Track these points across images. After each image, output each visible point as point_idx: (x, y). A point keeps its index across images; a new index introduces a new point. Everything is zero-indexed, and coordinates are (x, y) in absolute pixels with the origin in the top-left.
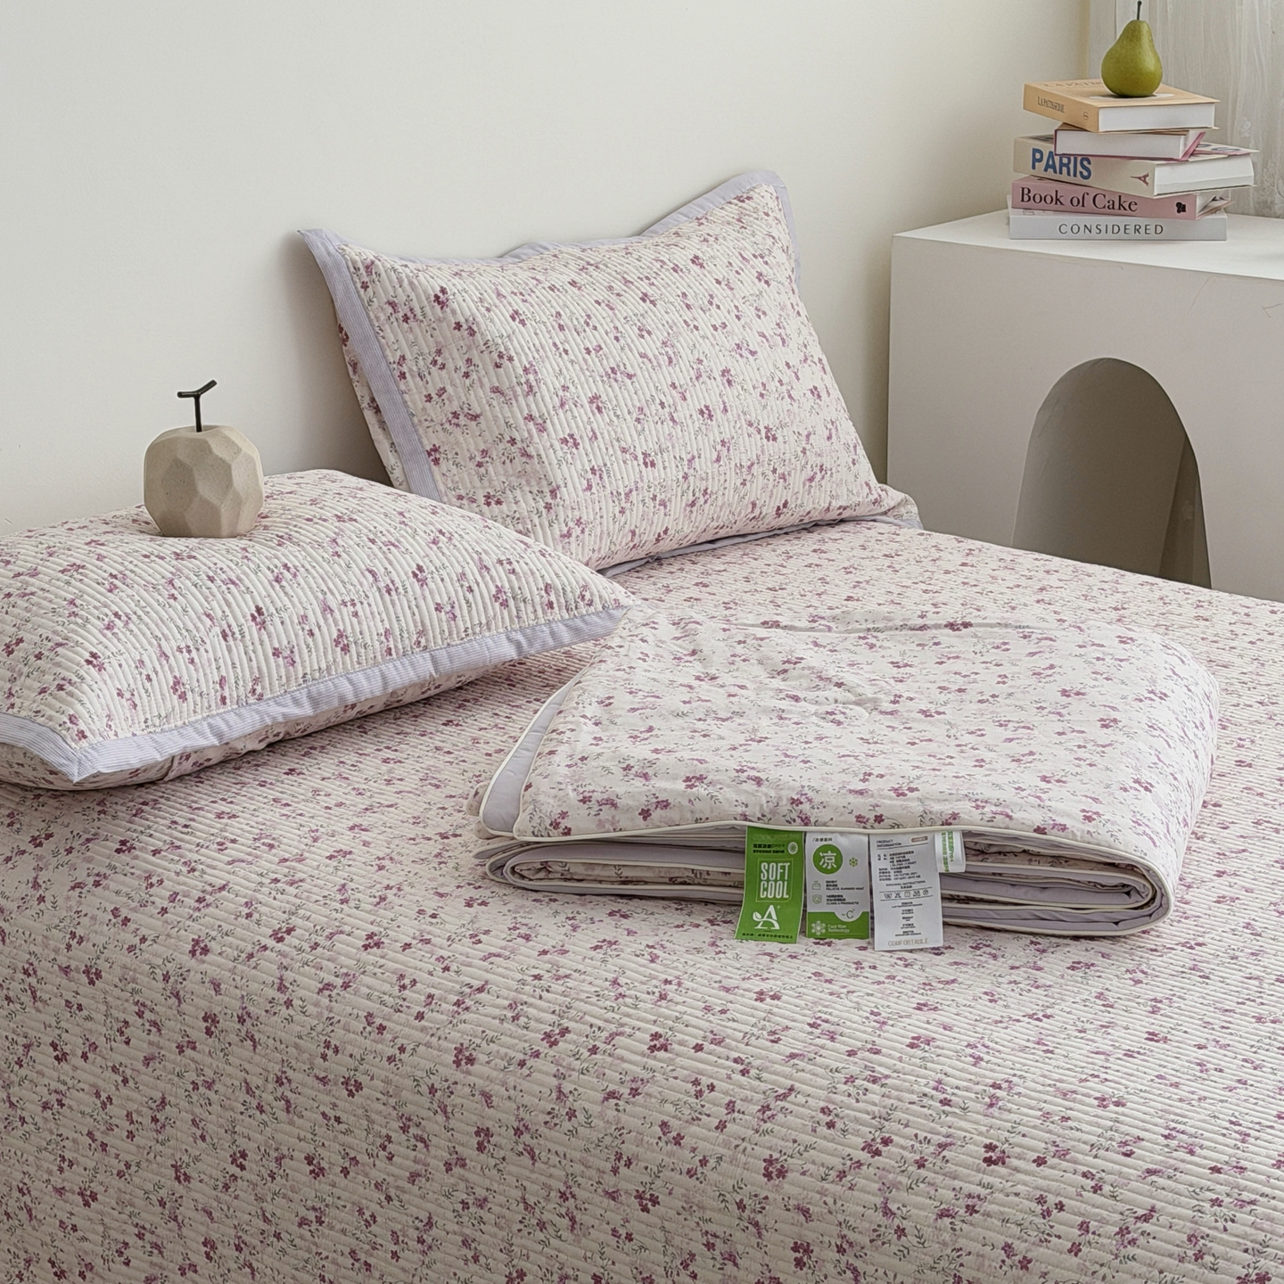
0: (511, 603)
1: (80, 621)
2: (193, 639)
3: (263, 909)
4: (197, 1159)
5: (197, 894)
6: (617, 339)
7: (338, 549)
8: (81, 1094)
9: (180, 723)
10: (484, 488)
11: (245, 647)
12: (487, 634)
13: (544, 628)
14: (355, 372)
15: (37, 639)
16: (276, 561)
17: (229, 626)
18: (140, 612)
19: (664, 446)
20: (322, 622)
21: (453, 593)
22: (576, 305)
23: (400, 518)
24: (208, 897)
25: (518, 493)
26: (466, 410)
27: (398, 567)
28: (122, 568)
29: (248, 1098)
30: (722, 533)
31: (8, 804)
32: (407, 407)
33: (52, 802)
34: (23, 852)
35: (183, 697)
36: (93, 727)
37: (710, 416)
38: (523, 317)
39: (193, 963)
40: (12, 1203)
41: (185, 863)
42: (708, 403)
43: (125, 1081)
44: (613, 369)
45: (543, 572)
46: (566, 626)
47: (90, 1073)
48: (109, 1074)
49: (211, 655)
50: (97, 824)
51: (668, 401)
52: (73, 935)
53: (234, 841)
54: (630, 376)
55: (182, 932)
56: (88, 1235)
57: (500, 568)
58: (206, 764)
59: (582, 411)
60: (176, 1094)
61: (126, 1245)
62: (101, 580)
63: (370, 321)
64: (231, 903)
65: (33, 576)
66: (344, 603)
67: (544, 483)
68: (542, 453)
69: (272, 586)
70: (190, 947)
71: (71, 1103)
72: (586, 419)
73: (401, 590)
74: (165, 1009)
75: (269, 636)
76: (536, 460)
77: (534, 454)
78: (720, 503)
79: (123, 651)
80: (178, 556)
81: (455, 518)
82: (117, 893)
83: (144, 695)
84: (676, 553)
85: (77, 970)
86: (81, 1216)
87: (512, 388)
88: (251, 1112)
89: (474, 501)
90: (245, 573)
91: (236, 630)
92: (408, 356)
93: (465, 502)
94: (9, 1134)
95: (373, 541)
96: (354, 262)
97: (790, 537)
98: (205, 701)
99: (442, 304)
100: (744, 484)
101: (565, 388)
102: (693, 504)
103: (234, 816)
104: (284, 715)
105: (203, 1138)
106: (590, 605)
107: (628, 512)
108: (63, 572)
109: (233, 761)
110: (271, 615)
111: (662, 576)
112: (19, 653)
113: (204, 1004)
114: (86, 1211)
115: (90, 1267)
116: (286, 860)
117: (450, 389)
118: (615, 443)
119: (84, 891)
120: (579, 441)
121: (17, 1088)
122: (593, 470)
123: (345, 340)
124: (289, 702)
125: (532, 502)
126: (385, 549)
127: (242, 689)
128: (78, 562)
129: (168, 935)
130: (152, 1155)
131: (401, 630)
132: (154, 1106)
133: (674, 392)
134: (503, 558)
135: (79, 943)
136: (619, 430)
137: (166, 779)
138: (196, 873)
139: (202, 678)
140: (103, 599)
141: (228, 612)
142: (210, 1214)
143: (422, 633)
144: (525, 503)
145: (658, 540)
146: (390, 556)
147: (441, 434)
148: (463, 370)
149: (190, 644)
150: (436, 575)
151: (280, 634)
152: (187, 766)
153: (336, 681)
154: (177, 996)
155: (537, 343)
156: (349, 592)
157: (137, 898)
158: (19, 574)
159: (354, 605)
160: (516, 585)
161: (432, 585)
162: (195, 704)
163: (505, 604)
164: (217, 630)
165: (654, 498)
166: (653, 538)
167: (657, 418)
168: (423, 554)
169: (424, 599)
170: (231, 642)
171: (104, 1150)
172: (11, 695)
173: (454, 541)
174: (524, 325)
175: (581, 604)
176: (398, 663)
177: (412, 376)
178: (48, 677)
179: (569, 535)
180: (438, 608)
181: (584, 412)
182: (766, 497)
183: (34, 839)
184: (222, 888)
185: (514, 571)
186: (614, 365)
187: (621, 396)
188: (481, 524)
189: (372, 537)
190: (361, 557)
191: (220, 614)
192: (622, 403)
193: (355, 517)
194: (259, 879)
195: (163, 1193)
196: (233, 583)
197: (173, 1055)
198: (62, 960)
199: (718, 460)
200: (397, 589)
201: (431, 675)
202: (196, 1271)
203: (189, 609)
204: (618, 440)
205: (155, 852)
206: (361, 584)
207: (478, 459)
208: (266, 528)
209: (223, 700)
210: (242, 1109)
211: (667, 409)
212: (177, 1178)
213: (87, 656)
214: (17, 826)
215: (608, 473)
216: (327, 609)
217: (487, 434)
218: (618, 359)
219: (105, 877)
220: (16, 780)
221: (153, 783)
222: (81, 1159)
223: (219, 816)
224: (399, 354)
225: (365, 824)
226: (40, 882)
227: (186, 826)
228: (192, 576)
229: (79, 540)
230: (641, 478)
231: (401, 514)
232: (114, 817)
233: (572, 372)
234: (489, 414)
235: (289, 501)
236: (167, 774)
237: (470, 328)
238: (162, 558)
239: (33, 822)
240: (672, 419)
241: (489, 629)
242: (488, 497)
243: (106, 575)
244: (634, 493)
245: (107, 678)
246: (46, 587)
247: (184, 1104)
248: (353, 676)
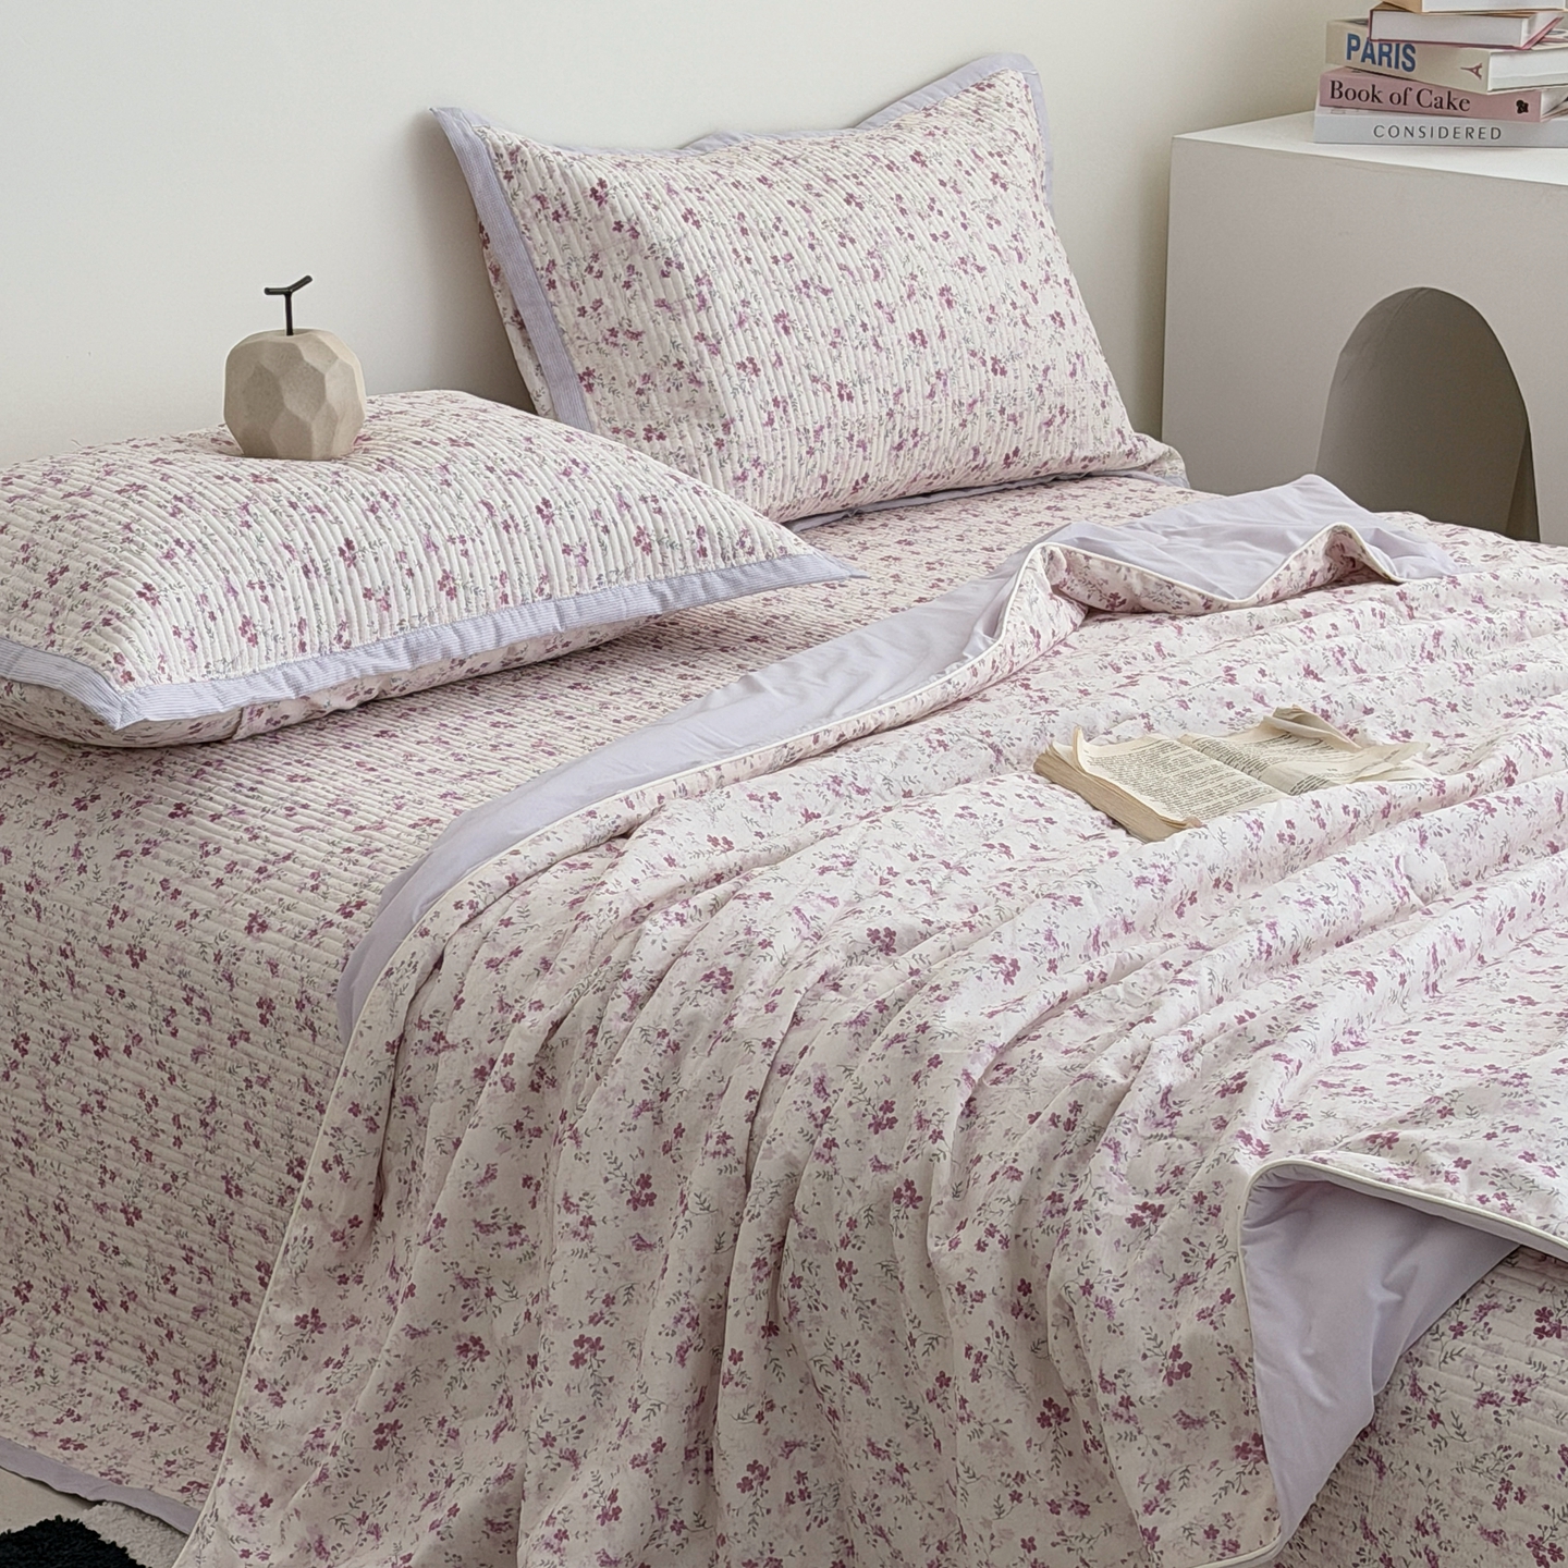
0: (656, 547)
1: (134, 548)
2: (268, 573)
3: (331, 881)
4: (250, 1169)
5: (258, 864)
6: (812, 247)
7: (448, 477)
8: (124, 1095)
9: (249, 671)
10: (644, 420)
11: (331, 586)
12: (626, 583)
13: (695, 579)
14: (496, 279)
15: (84, 567)
16: (373, 489)
17: (312, 561)
18: (206, 541)
19: (864, 376)
20: (424, 560)
21: (585, 534)
22: (763, 206)
23: (526, 444)
24: (270, 867)
25: (684, 425)
26: (626, 327)
27: (520, 500)
28: (189, 490)
29: (307, 1097)
30: (937, 484)
31: (52, 763)
32: (557, 322)
33: (104, 761)
34: (66, 816)
35: (253, 640)
36: (142, 668)
37: (924, 343)
38: (698, 217)
39: (247, 941)
40: (48, 1222)
41: (247, 830)
42: (922, 327)
43: (172, 1079)
44: (805, 283)
45: (696, 513)
46: (722, 577)
47: (133, 1070)
48: (154, 1070)
49: (289, 593)
50: (151, 785)
51: (871, 322)
52: (116, 910)
53: (305, 806)
54: (825, 292)
55: (238, 906)
56: (132, 1260)
57: (643, 506)
58: (284, 722)
59: (765, 331)
60: (228, 1093)
61: (172, 1269)
62: (163, 502)
63: (515, 218)
64: (296, 874)
65: (84, 496)
66: (452, 540)
67: (716, 415)
68: (714, 378)
69: (367, 518)
70: (246, 923)
71: (114, 1105)
72: (769, 341)
73: (522, 526)
74: (216, 993)
75: (360, 574)
76: (706, 387)
77: (705, 380)
78: (933, 447)
79: (182, 585)
80: (256, 478)
81: (594, 447)
82: (169, 862)
83: (206, 635)
84: (880, 507)
85: (119, 950)
86: (125, 1237)
87: (681, 301)
88: (310, 1112)
89: (632, 435)
90: (334, 501)
91: (320, 565)
92: (559, 262)
93: (621, 435)
94: (43, 1140)
95: (491, 470)
96: (496, 147)
97: (1023, 492)
98: (280, 646)
99: (600, 200)
100: (963, 425)
101: (745, 303)
102: (900, 447)
103: (309, 780)
104: (375, 668)
105: (257, 1144)
106: (751, 552)
107: (817, 453)
108: (119, 492)
109: (319, 720)
110: (363, 550)
111: (860, 532)
112: (62, 584)
113: (259, 987)
114: (128, 1230)
115: (133, 1296)
116: (362, 828)
117: (607, 301)
118: (805, 371)
119: (131, 859)
120: (760, 366)
121: (53, 1089)
122: (776, 402)
123: (486, 242)
124: (381, 649)
125: (701, 439)
126: (505, 478)
127: (325, 635)
128: (139, 482)
129: (224, 911)
130: (200, 1165)
131: (521, 574)
132: (203, 1107)
133: (879, 312)
134: (647, 494)
135: (122, 919)
136: (810, 355)
137: (236, 738)
138: (259, 841)
139: (277, 620)
140: (164, 524)
141: (311, 544)
142: (264, 1233)
143: (545, 579)
144: (692, 439)
145: (855, 489)
146: (511, 487)
147: (596, 354)
148: (624, 279)
149: (264, 579)
150: (565, 511)
151: (373, 572)
152: (260, 724)
153: (439, 630)
154: (229, 979)
155: (714, 249)
156: (458, 527)
157: (190, 867)
158: (70, 495)
159: (463, 542)
160: (662, 527)
161: (560, 523)
162: (268, 649)
163: (648, 549)
164: (299, 564)
165: (851, 438)
166: (849, 486)
167: (856, 343)
168: (550, 486)
169: (550, 538)
170: (315, 580)
171: (149, 1159)
172: (52, 631)
173: (590, 474)
174: (699, 227)
175: (740, 552)
176: (515, 613)
177: (564, 285)
178: (95, 611)
179: (744, 477)
180: (567, 550)
181: (767, 333)
182: (993, 443)
183: (78, 801)
184: (287, 858)
185: (659, 511)
186: (807, 278)
187: (814, 316)
188: (626, 454)
189: (490, 464)
190: (476, 487)
191: (302, 545)
192: (814, 322)
193: (472, 441)
194: (330, 848)
195: (212, 1209)
196: (320, 511)
197: (225, 1049)
198: (104, 939)
199: (932, 395)
200: (517, 526)
201: (555, 629)
202: (248, 1301)
203: (265, 539)
204: (808, 367)
205: (214, 818)
206: (473, 518)
207: (639, 385)
208: (366, 451)
209: (303, 646)
210: (301, 1109)
211: (870, 333)
212: (228, 1192)
213: (140, 587)
214: (59, 787)
215: (794, 405)
216: (430, 545)
217: (649, 356)
218: (812, 270)
219: (156, 843)
220: (61, 735)
221: (220, 742)
222: (125, 1172)
223: (292, 779)
224: (547, 258)
225: (460, 792)
226: (82, 849)
227: (252, 789)
228: (270, 500)
229: (143, 459)
230: (835, 412)
231: (529, 439)
232: (172, 778)
233: (755, 285)
234: (653, 333)
235: (396, 422)
236: (235, 732)
237: (633, 229)
238: (238, 480)
239: (78, 781)
240: (876, 344)
241: (628, 578)
242: (649, 430)
243: (170, 497)
244: (826, 430)
245: (162, 613)
246: (100, 509)
247: (236, 1105)
248: (460, 626)
